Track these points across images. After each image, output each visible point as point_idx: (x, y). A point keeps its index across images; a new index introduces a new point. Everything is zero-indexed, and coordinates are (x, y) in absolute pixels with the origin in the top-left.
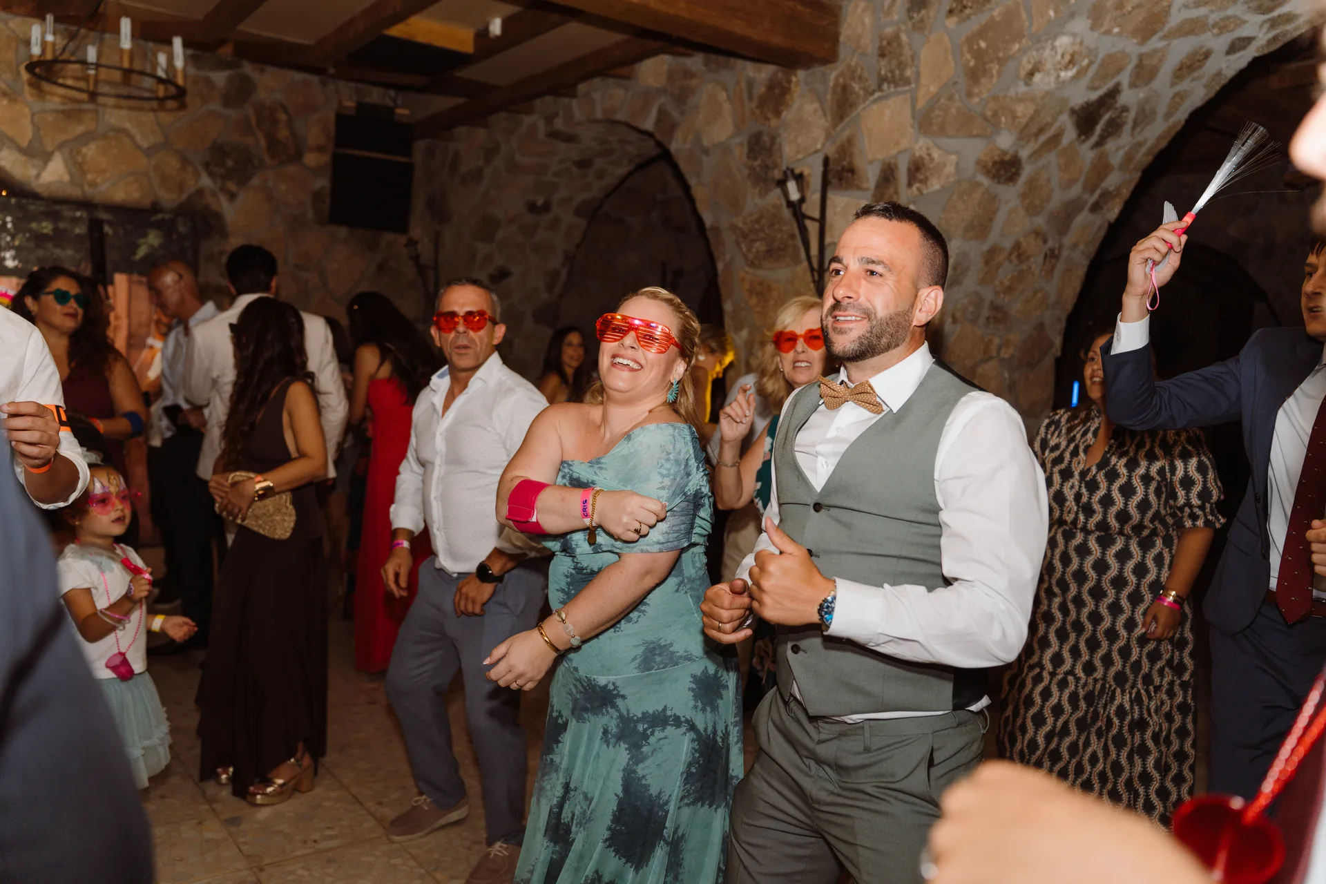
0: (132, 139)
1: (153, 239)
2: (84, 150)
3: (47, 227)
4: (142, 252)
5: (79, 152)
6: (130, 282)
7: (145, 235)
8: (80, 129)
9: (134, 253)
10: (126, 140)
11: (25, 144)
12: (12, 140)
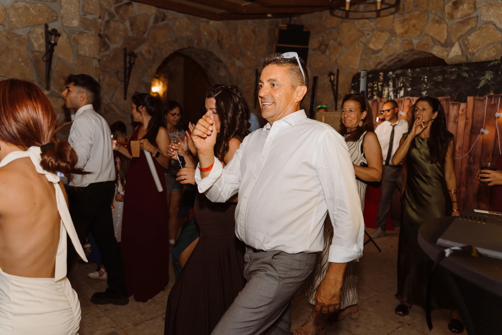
0: (495, 25)
1: (488, 76)
2: (469, 38)
3: (440, 78)
4: (481, 84)
5: (467, 39)
6: (474, 100)
7: (484, 75)
8: (468, 27)
9: (478, 85)
10: (491, 26)
11: (443, 42)
12: (439, 42)
